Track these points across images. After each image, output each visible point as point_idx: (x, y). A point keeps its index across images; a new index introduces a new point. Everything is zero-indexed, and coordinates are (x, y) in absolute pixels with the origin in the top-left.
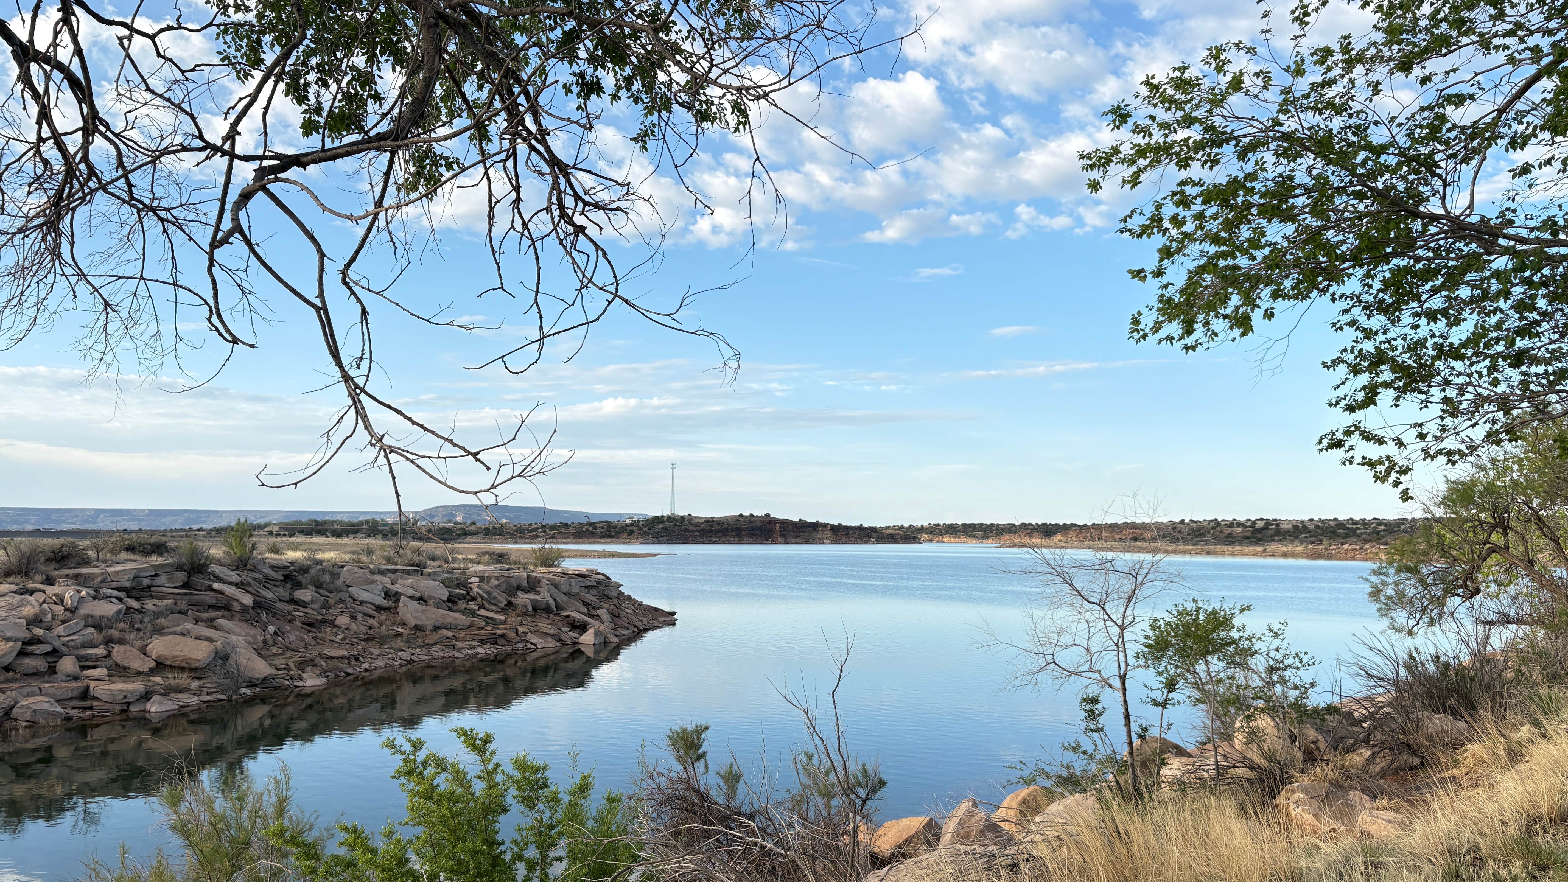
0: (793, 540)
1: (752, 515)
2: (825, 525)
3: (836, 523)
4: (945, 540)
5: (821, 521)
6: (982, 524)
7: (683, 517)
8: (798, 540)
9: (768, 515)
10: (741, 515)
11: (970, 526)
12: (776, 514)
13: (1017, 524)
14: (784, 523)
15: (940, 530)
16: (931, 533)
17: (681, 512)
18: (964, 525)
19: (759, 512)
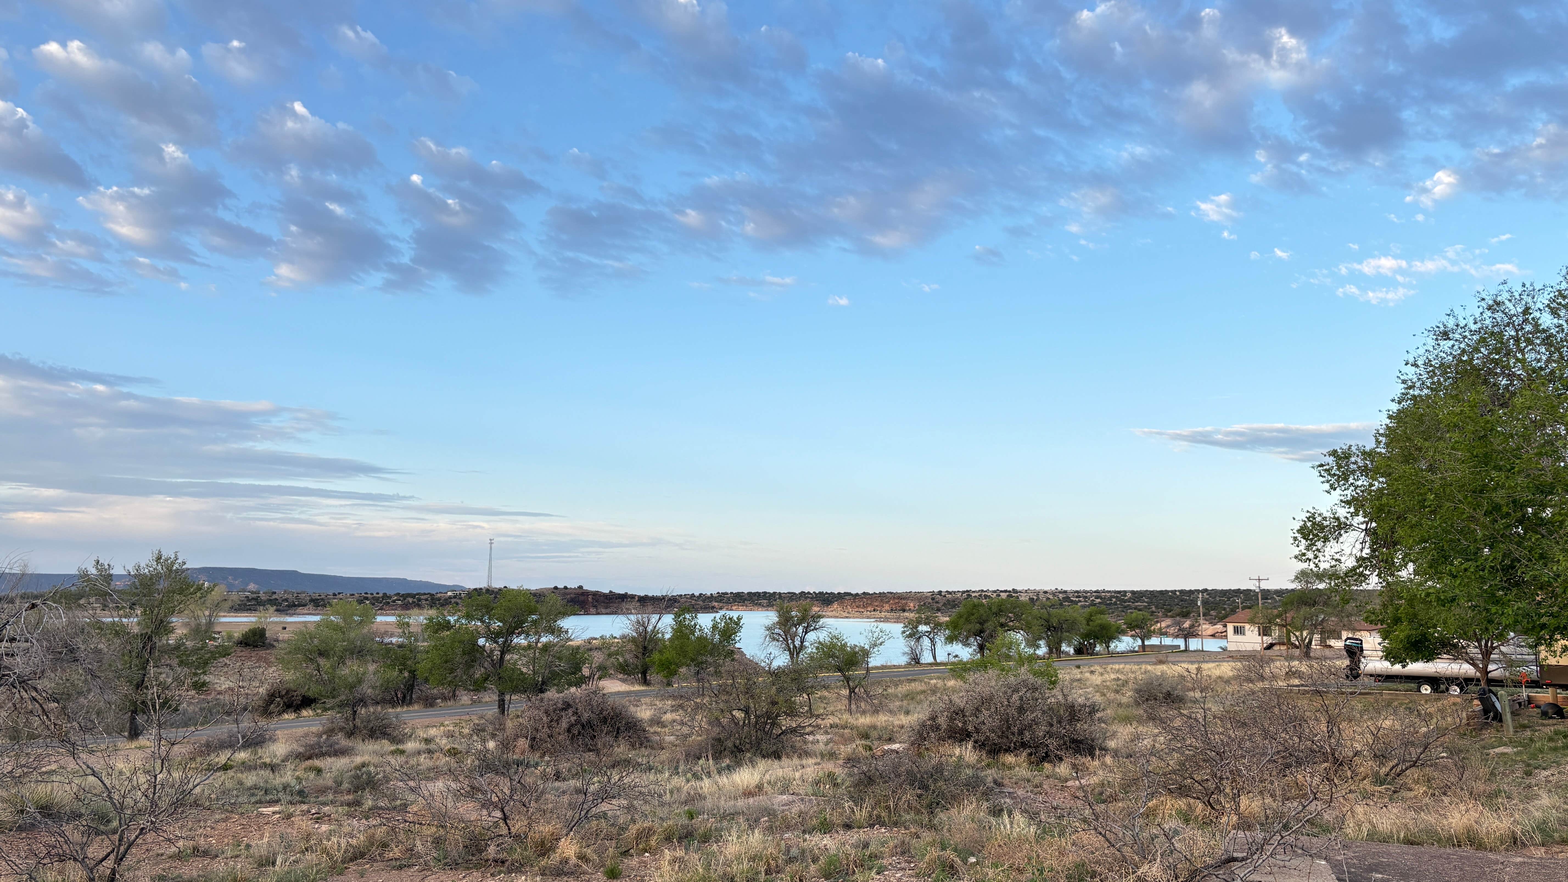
0: (603, 611)
1: (566, 588)
2: (633, 597)
3: (642, 594)
4: (734, 608)
5: (630, 593)
6: (765, 593)
7: (500, 590)
8: (608, 611)
9: (581, 587)
10: (556, 588)
11: (755, 594)
12: (589, 587)
13: (797, 592)
14: (596, 595)
15: (728, 599)
16: (720, 601)
17: (497, 584)
18: (749, 594)
19: (573, 585)
